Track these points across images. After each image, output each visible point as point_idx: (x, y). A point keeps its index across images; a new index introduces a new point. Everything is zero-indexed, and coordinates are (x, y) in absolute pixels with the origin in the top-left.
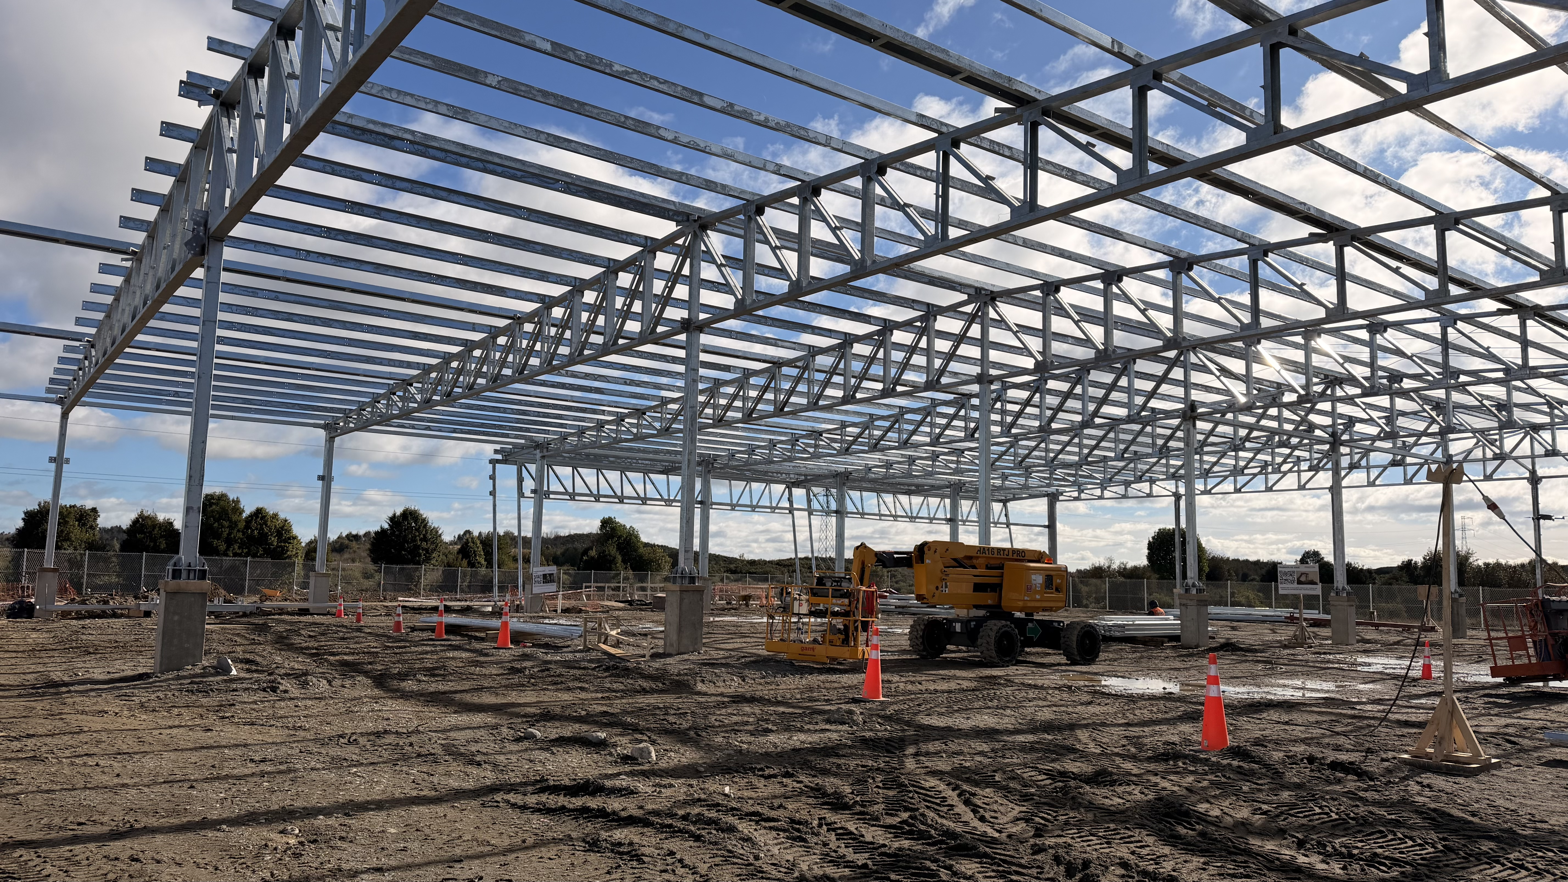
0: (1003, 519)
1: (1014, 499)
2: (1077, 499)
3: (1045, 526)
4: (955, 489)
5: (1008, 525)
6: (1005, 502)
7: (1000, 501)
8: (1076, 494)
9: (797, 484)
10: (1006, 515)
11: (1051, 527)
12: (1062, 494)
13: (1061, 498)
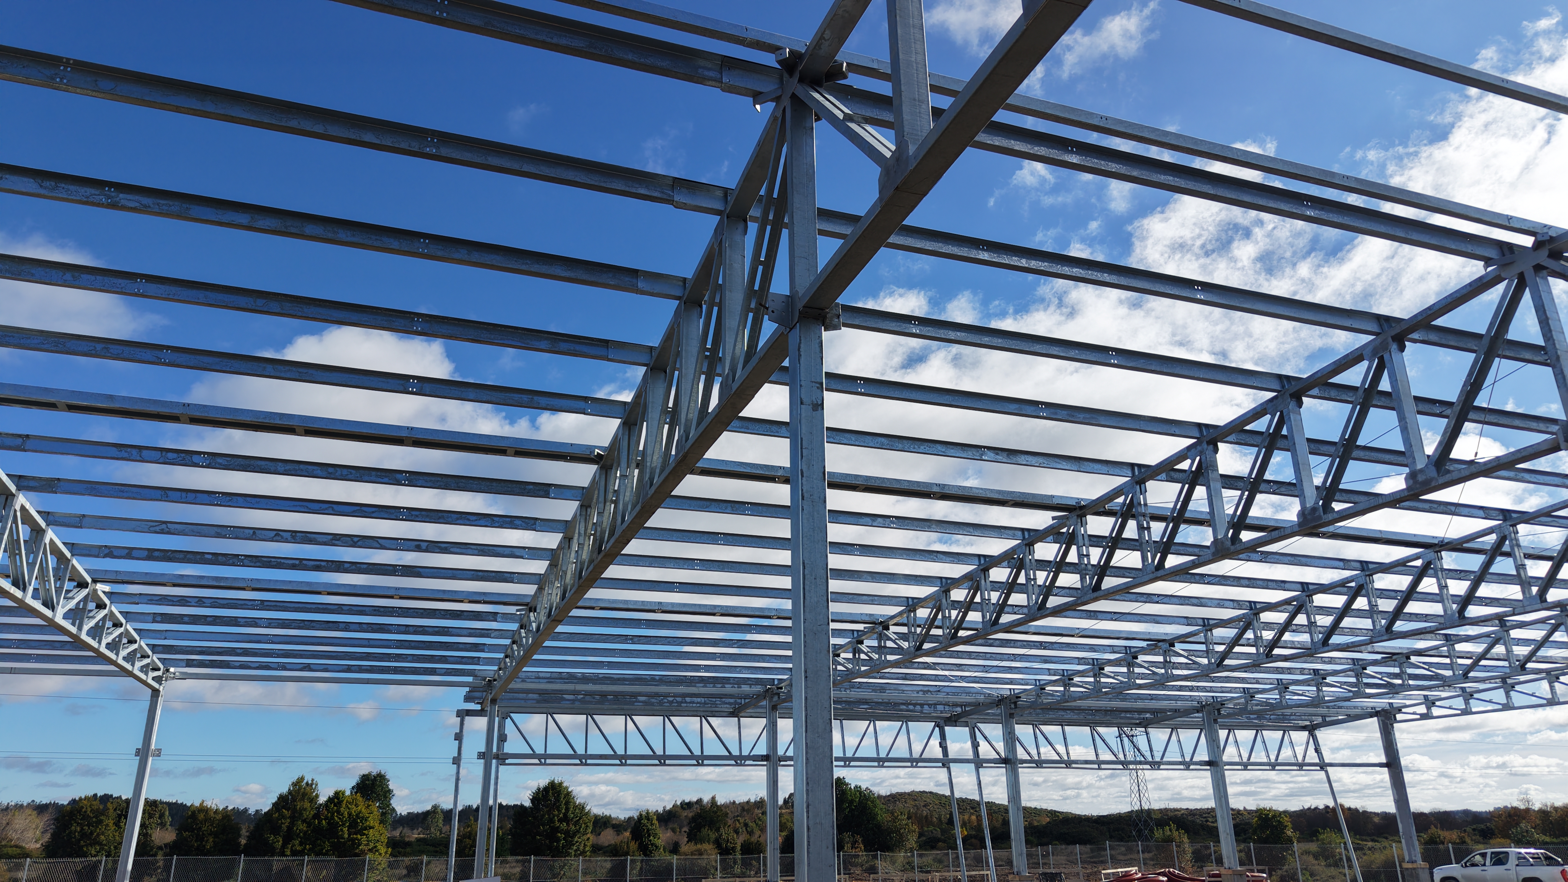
0: (1312, 757)
1: (1326, 724)
2: (1424, 717)
3: (1380, 765)
4: (1209, 713)
5: (1323, 766)
6: (1311, 729)
7: (1304, 728)
8: (1422, 709)
9: (953, 721)
10: (1317, 750)
11: (1393, 764)
12: (1399, 710)
13: (1399, 717)
